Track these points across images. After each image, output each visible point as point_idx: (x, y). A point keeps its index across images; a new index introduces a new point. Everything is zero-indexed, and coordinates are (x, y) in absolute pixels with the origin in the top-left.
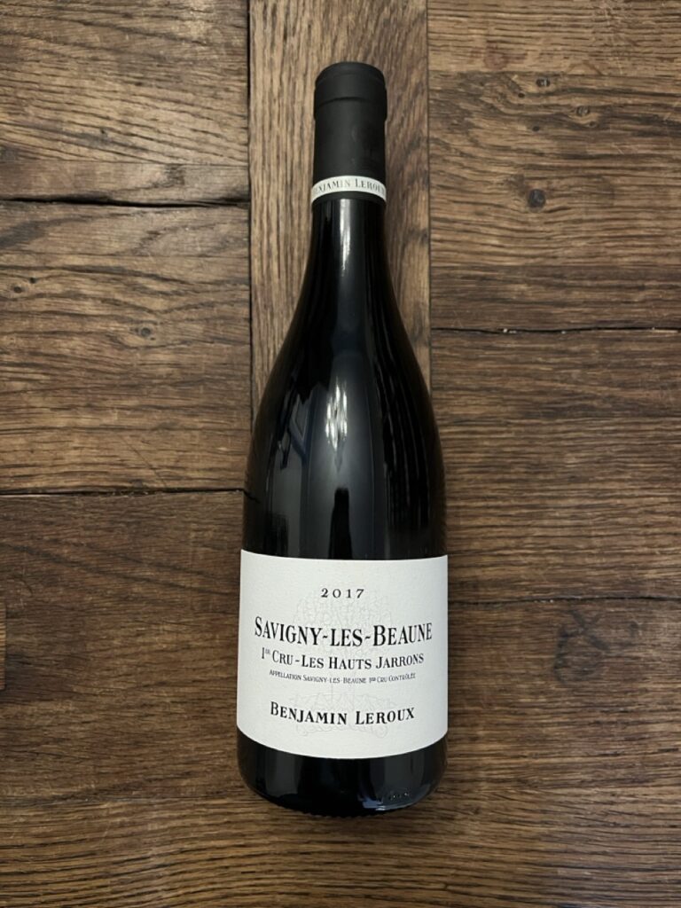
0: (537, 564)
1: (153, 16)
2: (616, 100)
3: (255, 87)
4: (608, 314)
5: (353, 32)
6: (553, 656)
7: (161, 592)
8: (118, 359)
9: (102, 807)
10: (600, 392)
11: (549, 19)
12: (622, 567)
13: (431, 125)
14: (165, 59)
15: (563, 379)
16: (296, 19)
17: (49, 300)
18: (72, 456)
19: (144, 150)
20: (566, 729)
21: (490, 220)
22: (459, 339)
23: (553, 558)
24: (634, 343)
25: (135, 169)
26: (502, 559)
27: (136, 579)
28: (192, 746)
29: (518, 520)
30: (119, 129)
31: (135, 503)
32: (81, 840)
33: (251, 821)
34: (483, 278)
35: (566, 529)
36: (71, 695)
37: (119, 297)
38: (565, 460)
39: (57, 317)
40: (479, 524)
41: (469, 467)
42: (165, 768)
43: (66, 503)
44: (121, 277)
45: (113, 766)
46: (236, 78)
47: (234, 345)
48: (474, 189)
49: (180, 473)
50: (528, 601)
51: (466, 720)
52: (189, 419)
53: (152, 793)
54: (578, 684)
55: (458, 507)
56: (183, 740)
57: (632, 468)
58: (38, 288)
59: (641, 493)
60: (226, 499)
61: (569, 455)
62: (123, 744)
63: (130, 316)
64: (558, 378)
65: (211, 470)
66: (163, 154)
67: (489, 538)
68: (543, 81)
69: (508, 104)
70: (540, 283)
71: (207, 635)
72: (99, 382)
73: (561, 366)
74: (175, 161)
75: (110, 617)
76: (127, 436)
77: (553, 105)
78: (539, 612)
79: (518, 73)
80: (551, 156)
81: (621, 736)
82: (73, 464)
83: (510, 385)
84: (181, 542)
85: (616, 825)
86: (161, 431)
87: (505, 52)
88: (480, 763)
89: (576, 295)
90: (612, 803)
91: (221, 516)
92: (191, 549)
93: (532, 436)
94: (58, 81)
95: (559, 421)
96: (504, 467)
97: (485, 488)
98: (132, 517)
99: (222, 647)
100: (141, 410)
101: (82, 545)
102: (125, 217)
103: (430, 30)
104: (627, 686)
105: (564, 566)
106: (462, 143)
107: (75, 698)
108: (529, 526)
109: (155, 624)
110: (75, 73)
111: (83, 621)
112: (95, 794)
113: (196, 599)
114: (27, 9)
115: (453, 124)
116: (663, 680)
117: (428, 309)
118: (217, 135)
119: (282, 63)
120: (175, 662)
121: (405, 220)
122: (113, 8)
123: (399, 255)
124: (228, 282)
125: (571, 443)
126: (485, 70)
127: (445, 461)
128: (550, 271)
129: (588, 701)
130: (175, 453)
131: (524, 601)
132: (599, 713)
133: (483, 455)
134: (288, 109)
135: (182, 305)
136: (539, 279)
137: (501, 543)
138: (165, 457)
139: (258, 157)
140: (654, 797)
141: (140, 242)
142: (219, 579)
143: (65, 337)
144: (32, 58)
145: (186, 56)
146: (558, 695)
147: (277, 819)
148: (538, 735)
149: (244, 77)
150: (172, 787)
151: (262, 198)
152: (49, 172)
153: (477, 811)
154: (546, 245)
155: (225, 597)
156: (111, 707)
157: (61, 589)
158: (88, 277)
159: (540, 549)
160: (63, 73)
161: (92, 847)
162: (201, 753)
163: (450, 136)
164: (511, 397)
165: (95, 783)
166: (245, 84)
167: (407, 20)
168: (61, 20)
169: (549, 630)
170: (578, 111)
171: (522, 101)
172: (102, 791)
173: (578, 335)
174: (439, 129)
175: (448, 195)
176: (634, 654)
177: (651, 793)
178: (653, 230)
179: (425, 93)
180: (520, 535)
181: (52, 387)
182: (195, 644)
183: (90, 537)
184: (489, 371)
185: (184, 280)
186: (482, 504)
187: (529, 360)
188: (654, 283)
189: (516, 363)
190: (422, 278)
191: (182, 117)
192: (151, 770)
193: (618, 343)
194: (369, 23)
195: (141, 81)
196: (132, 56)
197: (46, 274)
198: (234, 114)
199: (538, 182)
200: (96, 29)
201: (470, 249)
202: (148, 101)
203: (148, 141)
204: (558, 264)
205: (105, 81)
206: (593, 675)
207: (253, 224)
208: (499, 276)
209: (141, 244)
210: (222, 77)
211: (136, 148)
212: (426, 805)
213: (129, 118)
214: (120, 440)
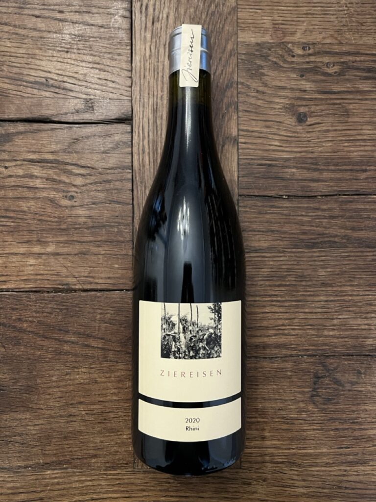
0: (301, 335)
1: (76, 12)
2: (351, 58)
3: (135, 53)
4: (344, 186)
5: (193, 19)
6: (311, 390)
7: (80, 350)
8: (55, 213)
9: (46, 473)
10: (340, 232)
11: (309, 10)
12: (352, 337)
13: (239, 74)
14: (82, 37)
15: (317, 225)
16: (159, 12)
17: (16, 179)
18: (29, 270)
19: (71, 91)
20: (318, 433)
21: (274, 130)
22: (254, 201)
23: (311, 331)
24: (360, 204)
25: (67, 101)
26: (281, 332)
27: (66, 342)
28: (98, 440)
29: (290, 309)
30: (56, 78)
31: (65, 298)
32: (35, 492)
33: (133, 484)
34: (270, 165)
35: (319, 314)
36: (28, 409)
37: (55, 177)
38: (318, 273)
39: (20, 189)
40: (267, 311)
41: (261, 277)
42: (82, 452)
43: (26, 297)
44: (57, 165)
45: (53, 450)
46: (123, 47)
47: (123, 205)
48: (264, 112)
49: (91, 280)
50: (296, 356)
51: (258, 427)
52: (96, 248)
53: (75, 466)
54: (325, 406)
55: (255, 301)
56: (92, 436)
57: (358, 278)
58: (9, 172)
59: (364, 293)
60: (117, 296)
61: (320, 270)
62: (59, 438)
63: (62, 188)
64: (314, 224)
65: (109, 278)
66: (82, 93)
67: (273, 319)
68: (306, 47)
69: (285, 61)
70: (302, 168)
71: (106, 374)
72: (44, 226)
73: (316, 217)
74: (88, 97)
75: (50, 364)
76: (60, 258)
77: (312, 62)
78: (299, 363)
79: (292, 43)
80: (311, 92)
81: (350, 437)
82: (29, 274)
83: (286, 228)
84: (93, 320)
85: (346, 488)
86: (80, 256)
87: (284, 30)
88: (267, 453)
89: (325, 175)
90: (344, 475)
91: (115, 305)
92: (97, 325)
93: (299, 259)
94: (21, 51)
95: (314, 250)
97: (270, 290)
98: (64, 305)
99: (115, 382)
100: (69, 243)
101: (35, 321)
102: (59, 130)
103: (239, 17)
104: (354, 408)
105: (318, 336)
106: (257, 85)
107: (30, 411)
108: (296, 312)
109: (77, 368)
110: (31, 46)
111: (36, 368)
112: (43, 466)
113: (100, 354)
114: (3, 8)
115: (252, 74)
117: (237, 184)
118: (113, 82)
119: (152, 39)
120: (88, 390)
121: (223, 131)
122: (52, 7)
123: (220, 150)
124: (119, 168)
125: (322, 263)
126: (272, 41)
127: (247, 274)
128: (310, 161)
129: (329, 416)
130: (88, 268)
131: (293, 357)
132: (337, 423)
133: (269, 270)
134: (154, 65)
135: (92, 182)
136: (303, 165)
137: (280, 322)
138: (83, 270)
139: (136, 95)
140: (369, 472)
141: (67, 145)
142: (113, 342)
143: (25, 200)
144: (4, 38)
145: (96, 35)
146: (313, 413)
147: (147, 483)
148: (301, 436)
149: (129, 48)
151: (139, 119)
152: (15, 104)
153: (264, 481)
154: (308, 145)
155: (118, 353)
156: (51, 416)
157: (22, 347)
158: (37, 166)
159: (303, 326)
160: (24, 46)
161: (41, 495)
162: (103, 444)
163: (250, 80)
164: (286, 236)
165: (43, 460)
166: (130, 51)
167: (225, 12)
168: (22, 15)
169: (308, 374)
170: (327, 65)
171: (294, 59)
172: (46, 464)
173: (327, 199)
174: (244, 77)
175: (250, 116)
176: (360, 389)
177: (367, 470)
178: (371, 136)
179: (236, 55)
180: (288, 318)
181: (17, 230)
182: (99, 380)
183: (39, 317)
184: (273, 220)
185: (93, 167)
186: (269, 299)
187: (297, 214)
188: (372, 168)
189: (290, 216)
190: (234, 165)
191: (93, 71)
192: (74, 453)
193: (351, 204)
194: (203, 14)
195: (69, 50)
196: (63, 35)
197: (14, 164)
198: (123, 69)
199: (303, 107)
200: (43, 19)
201: (262, 148)
202: (73, 62)
203: (73, 85)
204: (315, 156)
205: (48, 50)
206: (334, 401)
207: (134, 134)
208: (279, 164)
209: (69, 146)
210: (116, 47)
211: (66, 89)
212: (234, 476)
213: (62, 72)
214: (56, 261)
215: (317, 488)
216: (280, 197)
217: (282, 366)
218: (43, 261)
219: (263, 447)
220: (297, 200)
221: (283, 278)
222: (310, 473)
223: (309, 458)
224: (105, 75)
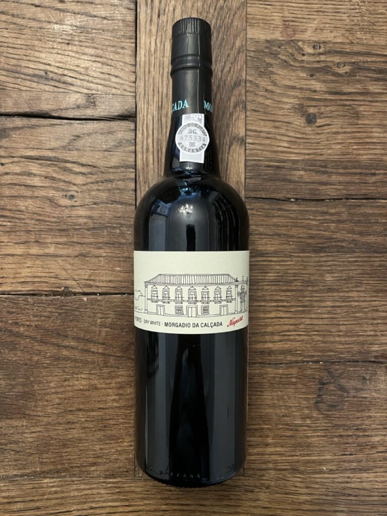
0: (307, 341)
1: (78, 2)
2: (361, 58)
3: (140, 47)
4: (353, 190)
5: (200, 13)
6: (316, 396)
7: (80, 355)
8: (54, 213)
9: (43, 482)
10: (347, 237)
11: (320, 8)
12: (358, 343)
13: (248, 72)
14: (84, 28)
15: (325, 229)
16: (166, 5)
17: (13, 177)
18: (25, 272)
19: (72, 85)
20: (322, 440)
21: (282, 131)
22: (261, 204)
23: (317, 337)
24: (368, 208)
25: (65, 97)
26: (286, 338)
27: (65, 347)
28: (98, 446)
29: (296, 314)
30: (56, 71)
31: (64, 301)
32: (32, 501)
33: (133, 492)
34: (278, 167)
35: (325, 320)
36: (24, 416)
37: (54, 175)
38: (325, 278)
39: (17, 187)
40: (272, 316)
41: (267, 282)
42: (81, 460)
43: (23, 300)
44: (56, 163)
45: (50, 458)
46: (127, 41)
47: (126, 206)
48: (272, 112)
49: (91, 283)
50: (301, 363)
51: (262, 434)
52: (97, 250)
53: (73, 474)
54: (330, 413)
55: (260, 306)
56: (92, 443)
57: (365, 283)
58: (5, 169)
59: (370, 299)
60: (119, 299)
61: (328, 275)
62: (57, 446)
63: (62, 187)
64: (322, 229)
65: (110, 281)
66: (83, 87)
67: (278, 325)
68: (317, 46)
69: (295, 60)
70: (310, 170)
71: (107, 380)
72: (43, 227)
73: (324, 221)
74: (90, 92)
75: (48, 369)
76: (59, 260)
77: (322, 61)
78: (304, 370)
79: (302, 41)
80: (321, 92)
81: (354, 444)
82: (27, 277)
83: (294, 232)
84: (92, 325)
85: (349, 495)
86: (80, 258)
87: (294, 27)
88: (270, 459)
90: (348, 482)
91: (117, 309)
92: (98, 329)
93: (306, 264)
94: (19, 42)
95: (322, 254)
96: (287, 282)
97: (276, 295)
98: (62, 309)
99: (116, 388)
100: (68, 245)
101: (32, 326)
102: (59, 126)
103: (248, 13)
104: (359, 415)
105: (323, 342)
106: (266, 83)
107: (27, 418)
108: (302, 318)
109: (76, 374)
110: (30, 37)
111: (32, 371)
112: (40, 474)
113: (100, 359)
115: (261, 72)
116: (380, 411)
117: (243, 185)
118: (116, 77)
119: (157, 32)
120: (88, 397)
121: (230, 131)
123: (227, 151)
124: (122, 167)
125: (329, 268)
126: (281, 39)
128: (318, 163)
129: (335, 423)
130: (89, 271)
131: (298, 363)
132: (341, 430)
133: (275, 275)
134: (160, 60)
135: (93, 181)
136: (311, 168)
137: (286, 328)
138: (83, 273)
139: (141, 90)
140: (372, 479)
141: (67, 141)
142: (114, 348)
143: (22, 199)
144: (3, 27)
145: (99, 26)
146: (318, 419)
147: (147, 491)
148: (305, 443)
149: (133, 41)
150: (86, 471)
151: (144, 116)
152: (12, 97)
153: (267, 488)
154: (317, 147)
155: (119, 359)
156: (49, 424)
157: (19, 352)
159: (308, 332)
160: (23, 36)
161: (38, 504)
162: (103, 451)
163: (259, 78)
164: (292, 240)
165: (40, 468)
166: (134, 45)
167: (234, 7)
168: (21, 3)
169: (313, 380)
170: (338, 65)
171: (305, 58)
172: (43, 472)
173: (335, 203)
174: (252, 75)
175: (257, 116)
176: (364, 395)
177: (371, 476)
178: (381, 139)
179: (245, 52)
180: (294, 323)
181: (15, 230)
182: (99, 386)
183: (37, 321)
184: (280, 223)
185: (95, 165)
186: (275, 304)
187: (304, 218)
188: (381, 172)
189: (297, 219)
190: (240, 166)
191: (95, 64)
192: (72, 461)
193: (359, 208)
194: (211, 8)
195: (70, 42)
196: (64, 27)
197: (10, 160)
198: (127, 63)
199: (312, 108)
200: (43, 9)
201: (270, 149)
202: (73, 55)
203: (74, 79)
204: (323, 159)
205: (48, 42)
206: (340, 407)
207: (138, 132)
208: (288, 166)
209: (69, 143)
210: (120, 40)
211: (66, 83)
212: (237, 484)
213: (62, 64)
214: (55, 263)
215: (320, 495)
216: (287, 200)
217: (287, 373)
218: (41, 263)
219: (266, 454)
220: (305, 203)
221: (289, 282)
222: (313, 479)
223: (313, 465)
224: (108, 69)
